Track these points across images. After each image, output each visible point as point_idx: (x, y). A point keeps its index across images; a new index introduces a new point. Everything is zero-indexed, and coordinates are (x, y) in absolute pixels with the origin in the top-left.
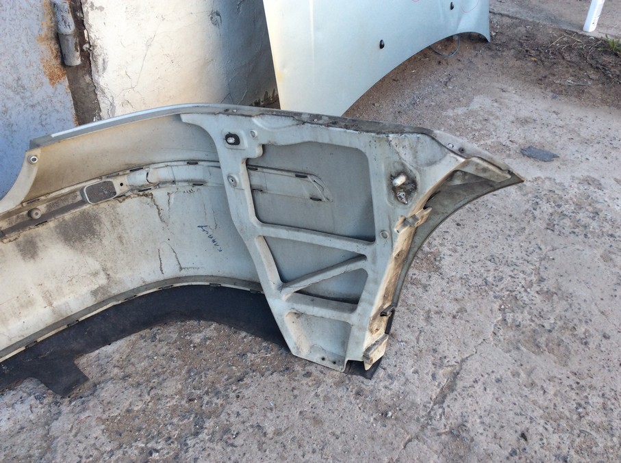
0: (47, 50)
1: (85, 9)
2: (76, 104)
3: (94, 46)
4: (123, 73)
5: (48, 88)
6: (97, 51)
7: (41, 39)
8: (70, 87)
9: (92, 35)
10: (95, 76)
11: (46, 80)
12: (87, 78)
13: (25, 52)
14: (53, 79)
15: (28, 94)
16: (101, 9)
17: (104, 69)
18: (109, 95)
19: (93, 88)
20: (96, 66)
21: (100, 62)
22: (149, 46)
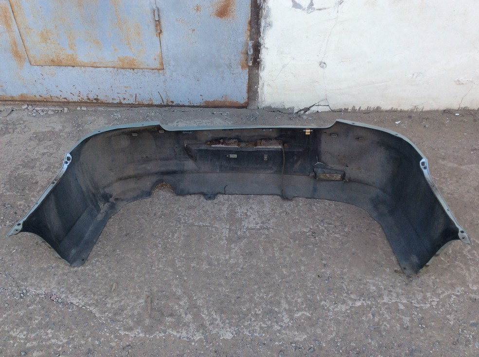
0: (243, 57)
1: (261, 47)
2: (249, 79)
3: (261, 61)
4: (270, 74)
5: (240, 69)
6: (262, 63)
7: (242, 53)
8: (249, 72)
9: (262, 57)
10: (260, 72)
11: (240, 67)
12: (257, 71)
13: (235, 55)
14: (243, 67)
15: (232, 69)
16: (267, 49)
17: (263, 70)
18: (263, 80)
19: (258, 75)
20: (261, 68)
21: (262, 67)
22: (283, 67)
